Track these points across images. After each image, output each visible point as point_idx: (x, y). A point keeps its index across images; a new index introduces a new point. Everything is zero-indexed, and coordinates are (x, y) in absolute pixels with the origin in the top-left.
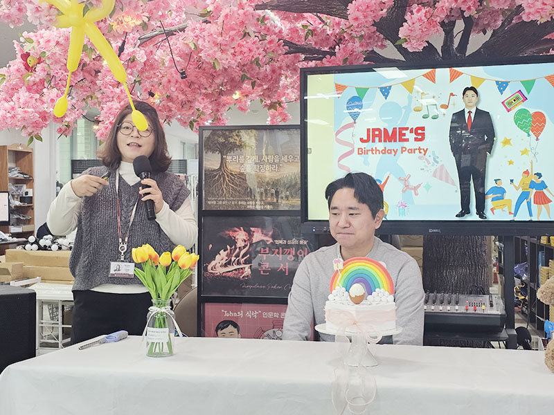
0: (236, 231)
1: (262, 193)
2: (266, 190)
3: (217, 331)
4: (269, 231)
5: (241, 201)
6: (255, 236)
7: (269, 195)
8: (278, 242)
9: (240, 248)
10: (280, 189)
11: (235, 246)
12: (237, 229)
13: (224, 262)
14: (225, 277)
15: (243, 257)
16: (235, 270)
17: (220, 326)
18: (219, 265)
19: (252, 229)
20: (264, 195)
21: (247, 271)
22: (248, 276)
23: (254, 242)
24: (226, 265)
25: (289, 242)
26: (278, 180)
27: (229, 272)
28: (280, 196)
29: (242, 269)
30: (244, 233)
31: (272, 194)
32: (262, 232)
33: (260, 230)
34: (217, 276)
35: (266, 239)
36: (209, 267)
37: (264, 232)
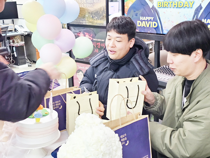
1: (88, 17)
2: (89, 16)
3: (77, 73)
4: (91, 34)
5: (81, 20)
7: (90, 18)
10: (94, 16)
17: (78, 71)
19: (85, 33)
20: (88, 18)
25: (98, 40)
26: (93, 11)
28: (94, 19)
31: (91, 18)
32: (88, 35)
33: (88, 34)
37: (89, 35)
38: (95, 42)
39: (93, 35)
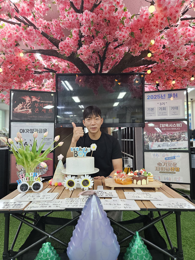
0: (26, 97)
6: (33, 99)
8: (41, 101)
9: (27, 103)
11: (25, 102)
12: (26, 96)
13: (21, 108)
14: (21, 113)
15: (28, 106)
16: (25, 111)
18: (19, 109)
19: (32, 97)
21: (30, 111)
22: (30, 113)
23: (33, 101)
24: (21, 109)
25: (46, 102)
27: (23, 111)
29: (28, 110)
30: (29, 98)
33: (35, 97)
34: (18, 113)
35: (37, 100)
36: (15, 110)
37: (37, 98)
38: (43, 104)
39: (40, 98)
